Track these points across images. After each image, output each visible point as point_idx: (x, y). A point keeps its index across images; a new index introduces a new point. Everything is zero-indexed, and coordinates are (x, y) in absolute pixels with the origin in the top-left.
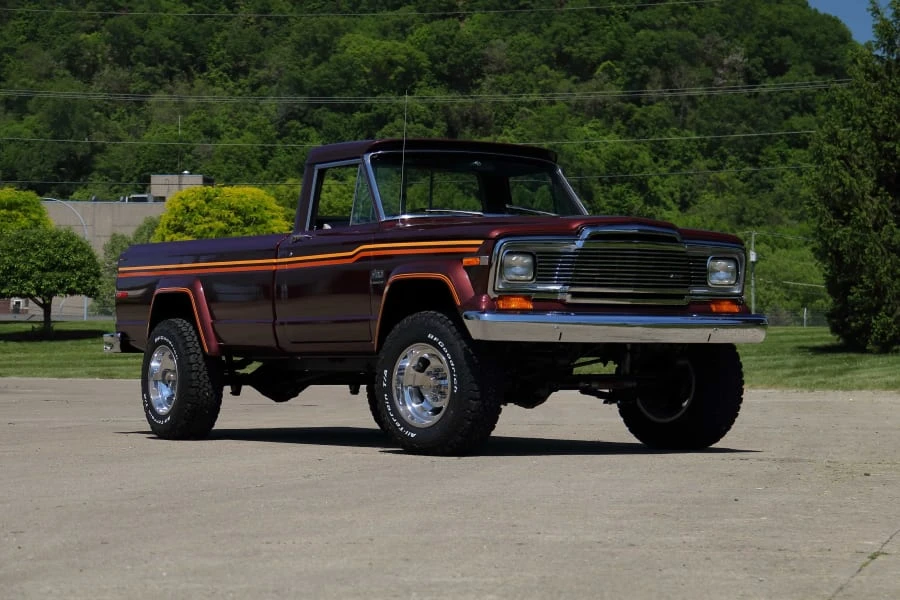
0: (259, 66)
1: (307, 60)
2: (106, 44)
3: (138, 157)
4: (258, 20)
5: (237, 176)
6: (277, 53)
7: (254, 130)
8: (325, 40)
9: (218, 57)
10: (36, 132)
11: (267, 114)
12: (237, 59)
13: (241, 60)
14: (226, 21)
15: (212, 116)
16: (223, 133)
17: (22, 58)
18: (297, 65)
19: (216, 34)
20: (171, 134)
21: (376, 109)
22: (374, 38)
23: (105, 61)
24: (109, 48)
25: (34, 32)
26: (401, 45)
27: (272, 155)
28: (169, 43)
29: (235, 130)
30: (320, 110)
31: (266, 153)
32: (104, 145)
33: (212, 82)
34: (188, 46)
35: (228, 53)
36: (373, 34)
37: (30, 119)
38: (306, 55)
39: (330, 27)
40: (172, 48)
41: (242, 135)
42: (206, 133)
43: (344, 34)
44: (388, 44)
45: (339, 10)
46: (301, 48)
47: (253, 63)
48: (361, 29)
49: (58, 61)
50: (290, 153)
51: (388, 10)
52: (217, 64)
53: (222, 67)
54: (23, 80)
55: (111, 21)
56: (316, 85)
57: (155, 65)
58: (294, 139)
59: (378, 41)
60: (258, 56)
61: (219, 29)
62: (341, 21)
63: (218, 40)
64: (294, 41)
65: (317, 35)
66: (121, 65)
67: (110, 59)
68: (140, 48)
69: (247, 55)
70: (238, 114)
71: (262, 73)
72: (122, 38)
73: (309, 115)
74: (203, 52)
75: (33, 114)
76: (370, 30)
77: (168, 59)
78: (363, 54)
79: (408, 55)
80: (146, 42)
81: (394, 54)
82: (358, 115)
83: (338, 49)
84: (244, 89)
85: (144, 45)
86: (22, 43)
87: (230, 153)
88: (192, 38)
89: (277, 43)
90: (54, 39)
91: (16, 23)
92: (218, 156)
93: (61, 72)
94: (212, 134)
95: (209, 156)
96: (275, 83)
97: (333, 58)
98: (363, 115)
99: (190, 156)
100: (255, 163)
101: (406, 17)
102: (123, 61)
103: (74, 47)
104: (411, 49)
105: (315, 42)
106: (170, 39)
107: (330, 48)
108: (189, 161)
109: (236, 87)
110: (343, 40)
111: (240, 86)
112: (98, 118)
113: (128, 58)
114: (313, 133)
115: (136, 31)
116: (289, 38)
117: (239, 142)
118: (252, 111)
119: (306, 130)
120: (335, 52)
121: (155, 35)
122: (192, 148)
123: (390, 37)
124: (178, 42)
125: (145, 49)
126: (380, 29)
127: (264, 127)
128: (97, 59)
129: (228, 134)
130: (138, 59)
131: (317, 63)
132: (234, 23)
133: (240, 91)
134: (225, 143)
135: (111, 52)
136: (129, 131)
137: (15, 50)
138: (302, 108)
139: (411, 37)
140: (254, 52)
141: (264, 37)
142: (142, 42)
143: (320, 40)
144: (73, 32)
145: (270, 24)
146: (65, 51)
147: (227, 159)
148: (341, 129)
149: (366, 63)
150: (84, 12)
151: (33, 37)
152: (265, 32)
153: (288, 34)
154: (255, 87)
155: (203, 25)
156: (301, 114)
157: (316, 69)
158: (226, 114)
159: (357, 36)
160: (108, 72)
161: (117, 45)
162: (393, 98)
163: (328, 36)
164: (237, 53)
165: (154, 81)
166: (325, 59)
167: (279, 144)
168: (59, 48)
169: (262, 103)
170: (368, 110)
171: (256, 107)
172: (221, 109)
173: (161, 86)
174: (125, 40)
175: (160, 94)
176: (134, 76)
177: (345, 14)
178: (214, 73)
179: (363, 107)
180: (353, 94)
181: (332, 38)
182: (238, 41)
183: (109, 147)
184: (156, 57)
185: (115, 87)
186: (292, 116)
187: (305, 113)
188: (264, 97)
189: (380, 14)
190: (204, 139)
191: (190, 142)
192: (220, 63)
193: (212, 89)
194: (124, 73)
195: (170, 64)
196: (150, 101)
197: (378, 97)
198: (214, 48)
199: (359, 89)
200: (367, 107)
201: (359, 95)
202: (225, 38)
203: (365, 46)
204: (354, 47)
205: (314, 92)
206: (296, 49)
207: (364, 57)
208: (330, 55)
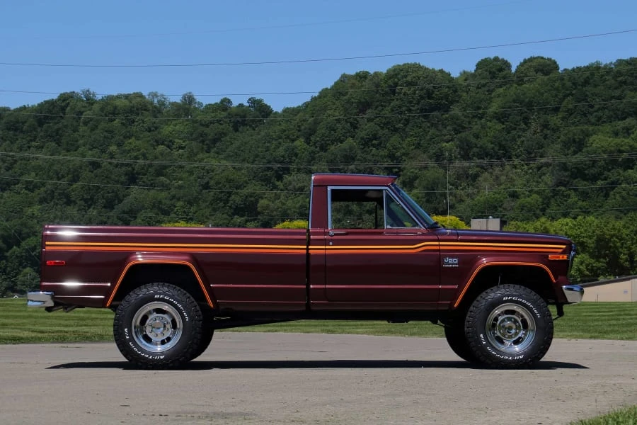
0: (542, 156)
1: (570, 152)
2: (457, 148)
4: (542, 131)
5: (528, 219)
6: (552, 149)
7: (538, 193)
8: (580, 140)
9: (518, 153)
11: (546, 184)
12: (530, 153)
13: (532, 154)
14: (524, 132)
15: (514, 186)
16: (520, 195)
17: (412, 158)
18: (563, 155)
19: (517, 139)
20: (490, 197)
21: (610, 178)
22: (610, 137)
23: (456, 158)
24: (458, 150)
25: (419, 144)
26: (626, 141)
27: (549, 207)
28: (491, 146)
29: (527, 193)
30: (577, 180)
31: (545, 206)
32: (454, 205)
33: (515, 167)
34: (502, 147)
35: (524, 150)
36: (609, 135)
37: (415, 191)
38: (569, 149)
39: (583, 132)
40: (493, 149)
41: (531, 195)
42: (510, 196)
43: (592, 136)
44: (618, 140)
45: (589, 122)
46: (566, 145)
47: (539, 154)
48: (602, 132)
49: (431, 159)
50: (559, 205)
51: (619, 121)
52: (518, 157)
53: (520, 158)
54: (412, 170)
55: (459, 135)
56: (575, 166)
57: (483, 159)
58: (562, 197)
59: (611, 139)
60: (541, 151)
61: (519, 137)
62: (590, 128)
63: (519, 143)
64: (562, 141)
65: (576, 137)
66: (465, 160)
67: (459, 156)
68: (475, 150)
69: (535, 150)
70: (529, 184)
71: (543, 160)
72: (465, 144)
73: (570, 184)
74: (510, 150)
75: (417, 188)
76: (608, 133)
77: (490, 155)
78: (602, 147)
79: (631, 146)
80: (479, 146)
81: (622, 146)
82: (600, 182)
83: (588, 145)
84: (533, 170)
85: (478, 148)
86: (412, 150)
87: (523, 206)
88: (504, 143)
89: (553, 142)
90: (429, 147)
91: (409, 139)
92: (517, 208)
93: (432, 165)
94: (514, 196)
95: (512, 209)
96: (550, 165)
97: (585, 150)
98: (602, 182)
99: (501, 209)
100: (538, 212)
101: (629, 124)
102: (466, 157)
103: (439, 151)
104: (632, 143)
105: (574, 141)
106: (491, 144)
107: (583, 144)
108: (501, 212)
109: (528, 169)
110: (591, 140)
111: (531, 168)
112: (451, 189)
113: (468, 157)
114: (572, 193)
115: (474, 140)
116: (559, 140)
117: (528, 199)
118: (537, 182)
119: (569, 192)
120: (586, 146)
121: (485, 142)
122: (502, 205)
123: (619, 136)
124: (496, 145)
125: (478, 150)
126: (613, 132)
127: (544, 191)
128: (452, 156)
129: (523, 195)
130: (474, 155)
131: (575, 153)
132: (528, 134)
133: (531, 171)
134: (521, 201)
135: (459, 153)
136: (468, 196)
137: (409, 154)
138: (566, 179)
139: (632, 136)
140: (539, 148)
141: (545, 139)
142: (476, 147)
143: (577, 140)
144: (439, 143)
145: (548, 132)
146: (434, 154)
147: (522, 209)
148: (589, 191)
149: (604, 152)
150: (445, 131)
151: (418, 146)
152: (545, 137)
153: (559, 138)
154: (539, 168)
155: (510, 135)
156: (566, 183)
157: (574, 157)
158: (522, 184)
159: (599, 136)
160: (457, 163)
161: (462, 148)
162: (621, 172)
163: (582, 137)
164: (529, 150)
165: (482, 168)
166: (580, 151)
167: (552, 201)
168: (432, 152)
169: (543, 177)
170: (605, 179)
171: (540, 180)
172: (519, 182)
173: (486, 170)
174: (467, 145)
175: (486, 175)
176: (471, 165)
177: (593, 124)
178: (516, 162)
179: (603, 177)
180: (596, 170)
181: (584, 138)
182: (530, 143)
183: (457, 205)
184: (484, 154)
185: (461, 172)
186: (560, 184)
187: (568, 182)
188: (544, 174)
189: (614, 123)
190: (509, 199)
191: (501, 201)
192: (520, 156)
193: (514, 170)
194: (466, 164)
195: (491, 158)
196: (480, 179)
197: (612, 171)
198: (517, 147)
199: (600, 168)
200: (605, 177)
201: (600, 171)
202: (523, 142)
203: (603, 142)
204: (597, 143)
205: (573, 170)
206: (563, 145)
207: (603, 149)
208: (583, 148)
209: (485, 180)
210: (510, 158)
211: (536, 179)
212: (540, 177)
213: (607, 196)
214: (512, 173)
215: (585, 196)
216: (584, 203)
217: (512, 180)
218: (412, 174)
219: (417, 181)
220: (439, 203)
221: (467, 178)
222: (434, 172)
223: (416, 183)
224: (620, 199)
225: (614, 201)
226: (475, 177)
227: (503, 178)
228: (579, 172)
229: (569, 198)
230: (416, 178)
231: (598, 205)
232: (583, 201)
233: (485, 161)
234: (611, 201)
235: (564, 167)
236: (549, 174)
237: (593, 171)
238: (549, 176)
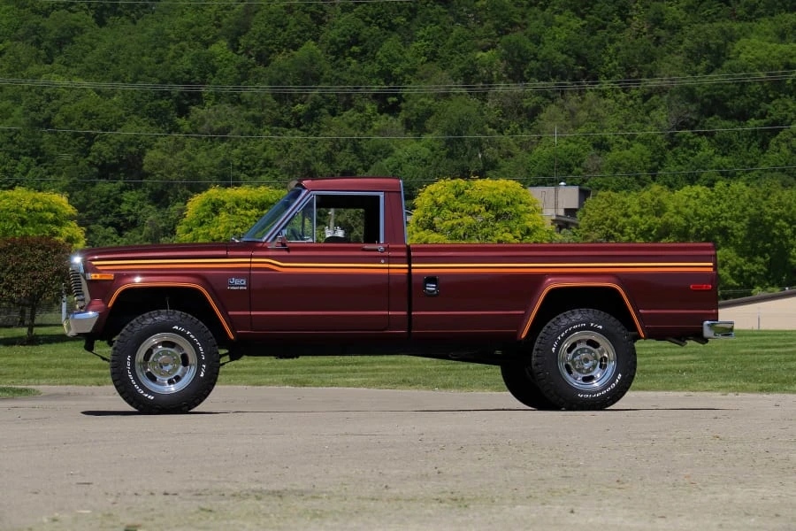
0: (651, 75)
1: (700, 68)
2: (502, 60)
3: (528, 171)
4: (651, 30)
5: (626, 188)
6: (669, 62)
7: (644, 141)
8: (719, 46)
9: (610, 69)
10: (433, 150)
11: (658, 125)
12: (629, 70)
13: (633, 71)
14: (618, 32)
15: (602, 128)
16: (612, 145)
17: (422, 78)
18: (689, 73)
19: (608, 45)
20: (561, 148)
21: (771, 115)
22: (770, 42)
23: (500, 78)
24: (503, 65)
25: (434, 53)
27: (662, 166)
28: (560, 57)
29: (625, 141)
30: (712, 119)
31: (656, 163)
32: (496, 162)
33: (604, 94)
34: (580, 58)
35: (620, 65)
36: (769, 38)
37: (428, 137)
38: (698, 63)
39: (724, 32)
40: (565, 62)
41: (631, 146)
42: (595, 146)
43: (739, 39)
44: (784, 47)
45: (735, 14)
46: (694, 56)
47: (645, 73)
48: (758, 33)
49: (456, 80)
51: (787, 11)
52: (608, 76)
53: (613, 78)
54: (422, 100)
55: (505, 38)
56: (708, 93)
57: (547, 80)
58: (685, 149)
59: (774, 45)
60: (649, 66)
61: (612, 41)
62: (737, 26)
63: (611, 51)
64: (686, 49)
65: (710, 42)
66: (515, 81)
67: (505, 76)
68: (533, 64)
69: (639, 66)
70: (628, 126)
71: (653, 83)
72: (516, 54)
73: (700, 124)
74: (595, 63)
75: (430, 132)
76: (767, 34)
77: (561, 73)
78: (757, 59)
80: (540, 57)
81: (792, 57)
82: (752, 122)
83: (732, 56)
84: (635, 100)
85: (538, 60)
86: (422, 63)
87: (619, 165)
88: (585, 51)
89: (670, 51)
90: (452, 59)
91: (417, 44)
92: (607, 168)
93: (458, 90)
94: (602, 146)
95: (598, 169)
96: (666, 92)
97: (726, 64)
98: (757, 122)
99: (580, 170)
100: (644, 174)
102: (517, 76)
103: (470, 66)
105: (708, 47)
106: (563, 53)
107: (724, 55)
108: (579, 174)
109: (627, 99)
110: (737, 46)
111: (631, 97)
112: (491, 134)
113: (522, 76)
114: (704, 141)
115: (530, 46)
116: (682, 47)
117: (627, 153)
118: (642, 121)
119: (698, 140)
120: (729, 59)
121: (548, 49)
122: (581, 162)
123: (788, 40)
124: (570, 56)
125: (538, 64)
126: (777, 33)
127: (654, 138)
128: (492, 75)
129: (618, 146)
130: (531, 74)
131: (709, 70)
132: (627, 33)
133: (631, 102)
134: (614, 155)
135: (506, 69)
136: (521, 146)
137: (416, 70)
138: (694, 117)
140: (646, 62)
141: (657, 46)
142: (535, 57)
143: (714, 47)
144: (470, 51)
145: (662, 33)
146: (462, 70)
147: (616, 171)
148: (734, 137)
149: (760, 68)
150: (480, 31)
151: (433, 57)
152: (657, 41)
153: (681, 43)
154: (646, 98)
155: (595, 37)
156: (693, 123)
158: (616, 126)
159: (753, 40)
160: (501, 88)
161: (512, 62)
162: (790, 103)
163: (721, 42)
164: (629, 64)
165: (546, 96)
166: (719, 66)
167: (669, 154)
168: (456, 68)
169: (653, 113)
170: (763, 116)
171: (647, 118)
172: (611, 121)
173: (553, 100)
174: (520, 56)
175: (552, 109)
176: (526, 90)
177: (740, 19)
178: (605, 85)
179: (757, 113)
180: (746, 101)
181: (726, 44)
182: (632, 51)
183: (501, 162)
184: (550, 71)
185: (509, 102)
186: (683, 125)
187: (697, 122)
188: (655, 108)
189: (778, 17)
190: (593, 152)
191: (579, 155)
192: (612, 74)
193: (603, 101)
194: (517, 89)
195: (563, 79)
196: (542, 116)
197: (774, 102)
198: (607, 59)
199: (754, 96)
200: (761, 113)
201: (753, 102)
202: (618, 50)
203: (760, 51)
204: (749, 52)
205: (706, 100)
206: (688, 57)
207: (759, 62)
208: (724, 61)
209: (552, 118)
210: (595, 79)
211: (640, 117)
212: (648, 113)
213: (764, 146)
214: (599, 107)
215: (725, 146)
216: (725, 160)
217: (597, 119)
218: (422, 107)
219: (431, 120)
220: (469, 159)
221: (519, 113)
222: (463, 105)
223: (429, 124)
224: (788, 152)
225: (777, 154)
226: (533, 113)
227: (583, 114)
228: (715, 105)
229: (699, 149)
230: (429, 113)
231: (748, 162)
232: (723, 155)
233: (552, 84)
234: (772, 156)
235: (690, 95)
236: (663, 107)
237: (741, 102)
238: (663, 111)
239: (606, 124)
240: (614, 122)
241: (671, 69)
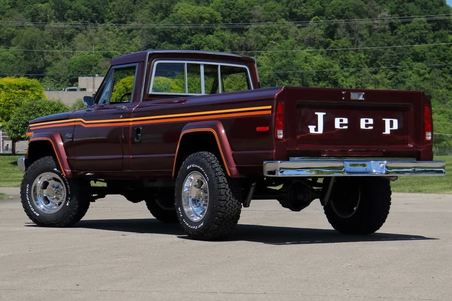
0: (132, 20)
1: (158, 17)
2: (52, 9)
3: (69, 68)
6: (141, 13)
8: (167, 6)
9: (110, 16)
10: (16, 55)
11: (136, 45)
12: (121, 17)
13: (123, 17)
15: (107, 46)
16: (113, 55)
17: (8, 17)
18: (152, 19)
19: (109, 3)
20: (86, 56)
21: (194, 42)
22: (192, 5)
23: (51, 18)
24: (53, 11)
25: (14, 3)
26: (207, 9)
28: (84, 8)
30: (164, 43)
32: (51, 63)
33: (107, 29)
34: (94, 9)
35: (115, 14)
36: (192, 3)
37: (12, 49)
38: (156, 14)
40: (87, 11)
42: (104, 56)
43: (176, 3)
44: (200, 8)
46: (154, 11)
47: (129, 18)
49: (27, 19)
52: (110, 19)
53: (112, 20)
54: (9, 28)
56: (162, 30)
57: (77, 20)
59: (194, 6)
60: (131, 15)
61: (111, 1)
63: (111, 7)
64: (150, 7)
65: (163, 4)
66: (60, 20)
67: (54, 17)
68: (69, 11)
69: (125, 14)
70: (121, 46)
71: (133, 24)
72: (60, 6)
73: (158, 46)
74: (102, 13)
75: (14, 46)
76: (190, 1)
77: (84, 17)
78: (187, 13)
79: (211, 14)
80: (73, 8)
81: (203, 13)
83: (173, 11)
84: (124, 32)
85: (72, 10)
86: (8, 9)
88: (97, 6)
89: (141, 8)
90: (25, 7)
93: (29, 25)
94: (108, 56)
95: (106, 68)
97: (171, 15)
98: (187, 45)
99: (96, 68)
102: (61, 18)
103: (35, 11)
104: (212, 11)
105: (161, 7)
106: (85, 6)
107: (169, 10)
108: (96, 70)
109: (120, 32)
110: (176, 7)
111: (122, 31)
112: (48, 48)
113: (63, 17)
115: (68, 2)
116: (148, 6)
118: (128, 44)
120: (172, 13)
121: (78, 4)
122: (97, 64)
123: (200, 4)
124: (89, 8)
125: (72, 12)
128: (47, 17)
130: (68, 17)
131: (162, 18)
133: (122, 33)
135: (55, 13)
136: (64, 54)
137: (5, 12)
138: (155, 42)
139: (212, 5)
140: (129, 13)
141: (135, 4)
142: (70, 8)
143: (164, 6)
144: (35, 3)
146: (31, 13)
149: (188, 18)
151: (14, 6)
152: (135, 2)
153: (147, 3)
154: (130, 31)
157: (162, 22)
158: (115, 45)
159: (184, 4)
160: (52, 24)
161: (57, 10)
162: (203, 36)
163: (167, 4)
164: (120, 13)
165: (77, 29)
166: (167, 16)
168: (27, 12)
169: (133, 39)
170: (189, 43)
171: (131, 42)
172: (112, 43)
173: (81, 31)
174: (62, 7)
175: (80, 35)
176: (66, 26)
178: (108, 24)
180: (181, 35)
181: (170, 5)
182: (121, 7)
183: (54, 63)
184: (78, 16)
185: (57, 31)
186: (149, 46)
187: (157, 45)
188: (135, 37)
191: (96, 61)
192: (111, 19)
193: (107, 32)
194: (61, 25)
195: (85, 20)
196: (75, 39)
197: (195, 36)
198: (109, 11)
199: (185, 32)
200: (188, 41)
201: (185, 35)
202: (114, 6)
203: (188, 9)
204: (182, 10)
205: (161, 33)
206: (151, 11)
207: (187, 15)
208: (169, 14)
209: (81, 40)
210: (103, 22)
211: (127, 41)
212: (131, 39)
214: (105, 35)
217: (104, 41)
218: (8, 33)
219: (15, 39)
220: (37, 61)
221: (63, 37)
222: (31, 31)
223: (13, 41)
226: (70, 38)
227: (97, 39)
228: (165, 37)
230: (13, 36)
233: (80, 22)
235: (153, 31)
236: (139, 36)
237: (179, 35)
238: (139, 38)
239: (109, 44)
240: (114, 43)
241: (142, 17)
